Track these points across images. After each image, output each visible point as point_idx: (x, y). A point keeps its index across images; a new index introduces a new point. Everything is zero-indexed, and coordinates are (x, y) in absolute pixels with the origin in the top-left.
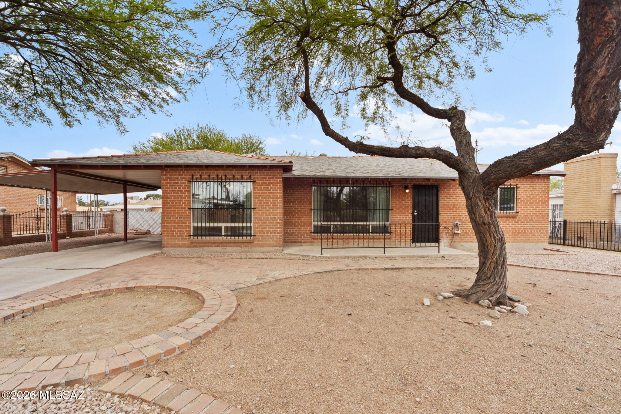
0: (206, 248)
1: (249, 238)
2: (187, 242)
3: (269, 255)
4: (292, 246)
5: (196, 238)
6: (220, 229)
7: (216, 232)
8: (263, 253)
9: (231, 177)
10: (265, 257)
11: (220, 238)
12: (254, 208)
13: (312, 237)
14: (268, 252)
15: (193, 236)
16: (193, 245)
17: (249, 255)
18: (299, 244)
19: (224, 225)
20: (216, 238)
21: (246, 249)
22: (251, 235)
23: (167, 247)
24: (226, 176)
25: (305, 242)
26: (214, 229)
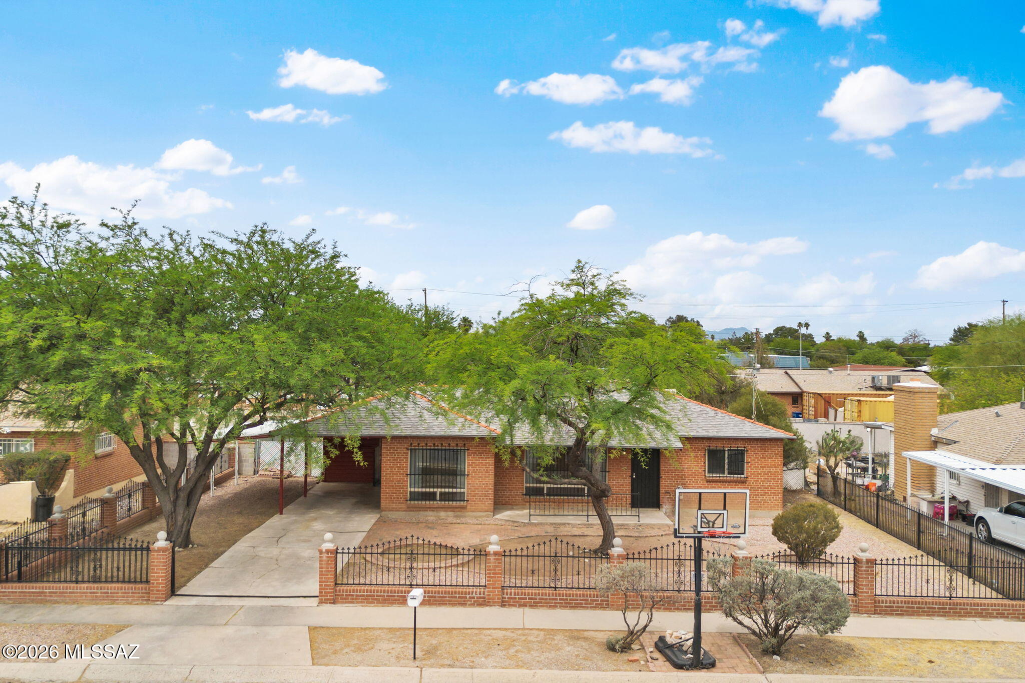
0: (421, 513)
1: (462, 503)
2: (404, 506)
3: (481, 520)
4: (503, 509)
5: (412, 502)
6: (434, 494)
7: (431, 497)
8: (476, 517)
9: (447, 445)
10: (479, 522)
11: (435, 502)
12: (468, 475)
13: (523, 500)
14: (481, 517)
15: (410, 500)
16: (410, 509)
17: (464, 520)
18: (510, 506)
19: (439, 490)
20: (431, 502)
21: (459, 513)
22: (464, 501)
23: (385, 511)
24: (442, 444)
25: (517, 505)
26: (430, 493)
